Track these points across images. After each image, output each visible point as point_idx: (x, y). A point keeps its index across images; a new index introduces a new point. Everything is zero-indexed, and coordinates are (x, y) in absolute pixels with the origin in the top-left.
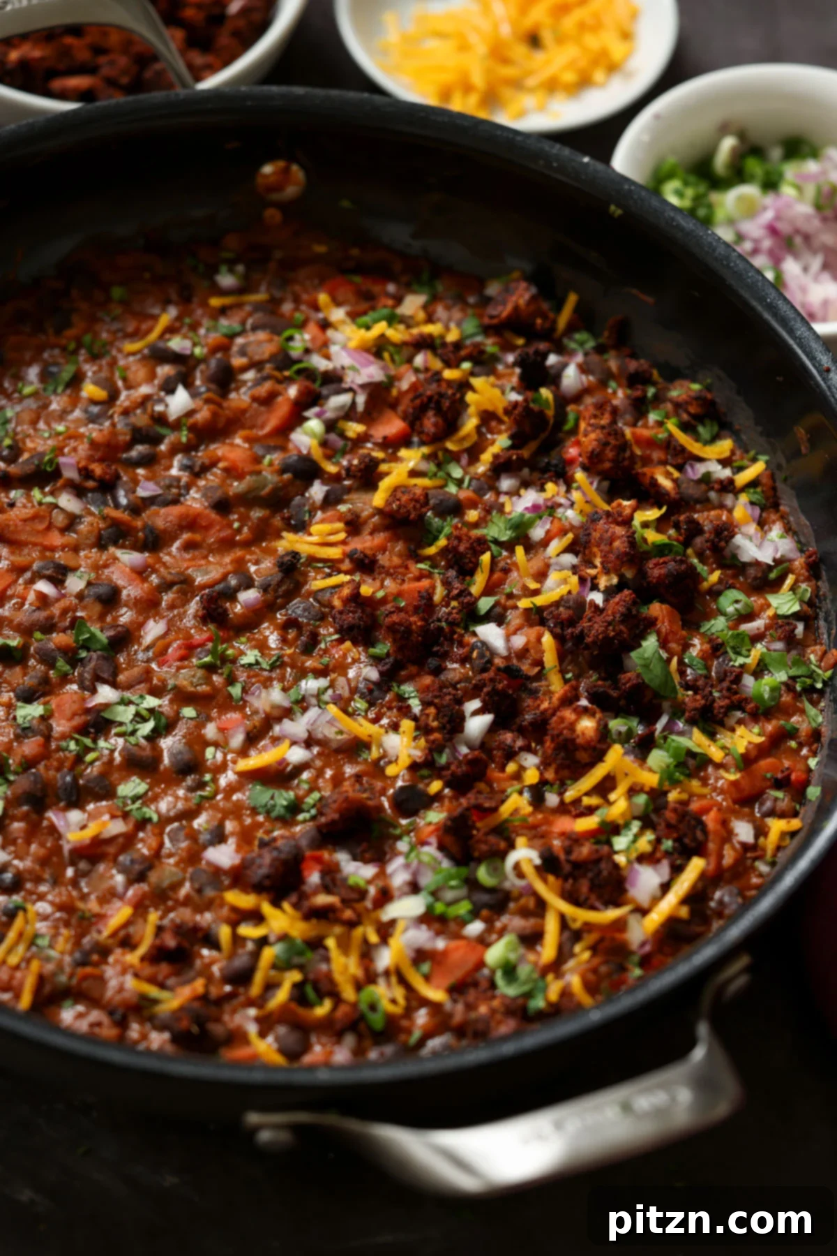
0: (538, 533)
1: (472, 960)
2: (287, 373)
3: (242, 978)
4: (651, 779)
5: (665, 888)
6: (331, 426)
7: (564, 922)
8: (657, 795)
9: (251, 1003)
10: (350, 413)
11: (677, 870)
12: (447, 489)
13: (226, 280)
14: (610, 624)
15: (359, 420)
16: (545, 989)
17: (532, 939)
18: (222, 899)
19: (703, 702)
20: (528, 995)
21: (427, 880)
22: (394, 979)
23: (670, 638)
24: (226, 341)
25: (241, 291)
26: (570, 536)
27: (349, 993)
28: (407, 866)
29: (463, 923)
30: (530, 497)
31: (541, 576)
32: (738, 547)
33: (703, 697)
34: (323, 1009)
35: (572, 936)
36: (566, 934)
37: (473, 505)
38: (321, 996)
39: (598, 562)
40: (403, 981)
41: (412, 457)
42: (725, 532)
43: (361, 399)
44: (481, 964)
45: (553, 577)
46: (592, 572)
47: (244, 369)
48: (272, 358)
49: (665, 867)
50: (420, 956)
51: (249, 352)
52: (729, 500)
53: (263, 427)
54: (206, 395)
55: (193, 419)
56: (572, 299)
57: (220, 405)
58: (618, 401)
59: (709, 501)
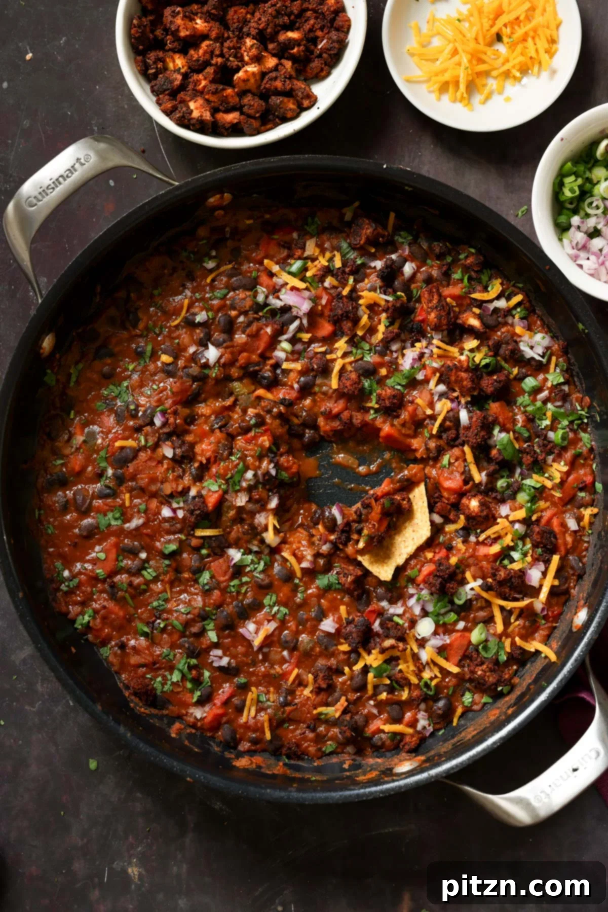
0: (420, 376)
1: (465, 642)
2: (261, 314)
3: (362, 687)
4: (521, 514)
5: (544, 574)
6: (293, 341)
7: (502, 609)
8: (526, 522)
9: (370, 698)
10: (300, 329)
11: (547, 562)
12: (365, 359)
13: (210, 265)
14: (476, 435)
15: (307, 332)
16: (504, 648)
17: (489, 621)
18: (338, 650)
19: (532, 459)
20: (497, 654)
21: (430, 608)
22: (432, 666)
23: (506, 422)
24: (222, 302)
25: (218, 267)
26: (438, 375)
27: (414, 680)
28: (418, 600)
29: (455, 623)
30: (411, 354)
31: (431, 405)
32: (523, 351)
33: (531, 457)
34: (405, 695)
35: (507, 614)
36: (505, 614)
37: (381, 365)
38: (402, 687)
39: (457, 389)
40: (435, 664)
41: (341, 345)
42: (514, 339)
43: (305, 322)
44: (470, 642)
45: (438, 406)
46: (455, 394)
47: (238, 316)
48: (251, 308)
49: (542, 566)
50: (442, 650)
51: (237, 307)
52: (510, 320)
53: (258, 349)
54: (225, 345)
55: (222, 361)
56: (392, 215)
57: (233, 346)
58: (435, 273)
59: (499, 323)
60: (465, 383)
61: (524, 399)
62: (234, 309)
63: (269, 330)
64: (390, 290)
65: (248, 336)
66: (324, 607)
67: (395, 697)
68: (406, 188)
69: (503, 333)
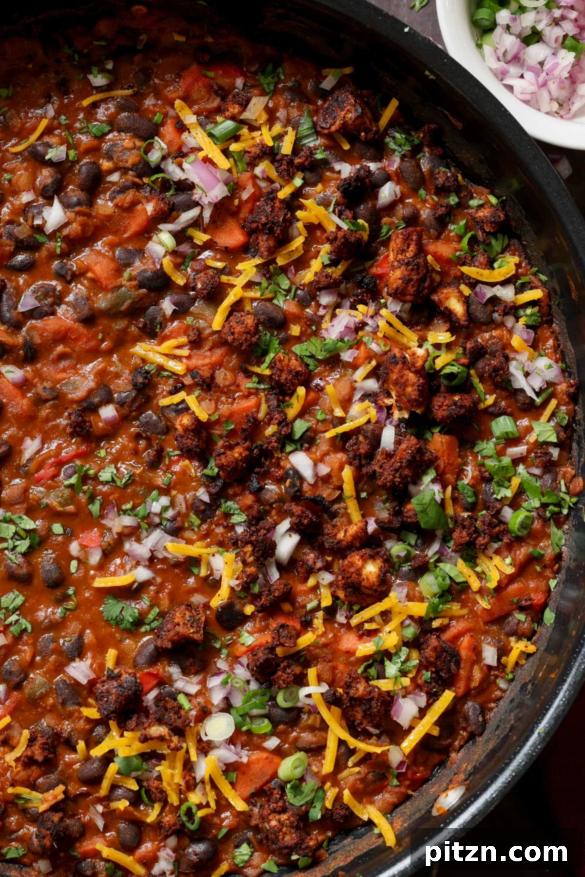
0: (347, 356)
1: (270, 772)
2: (146, 180)
3: (95, 781)
4: (419, 609)
5: (423, 712)
6: (180, 236)
7: (341, 743)
8: (422, 623)
9: (100, 800)
10: (196, 223)
11: (433, 697)
12: (275, 302)
13: (98, 80)
14: (396, 470)
15: (205, 231)
16: (323, 799)
17: (317, 751)
18: (80, 712)
19: (468, 539)
20: (310, 804)
21: (238, 701)
22: (208, 787)
23: (447, 470)
24: (96, 142)
25: (109, 88)
26: (374, 363)
27: (174, 799)
28: (225, 683)
29: (265, 737)
30: (345, 318)
31: (346, 403)
32: (512, 375)
33: (468, 535)
34: (152, 815)
35: (345, 752)
36: (343, 749)
37: (297, 319)
38: (152, 801)
39: (393, 394)
40: (214, 786)
41: (248, 268)
42: (505, 353)
43: (207, 214)
44: (275, 775)
45: (356, 408)
46: (389, 402)
47: (111, 172)
48: (134, 167)
49: (423, 700)
50: (229, 768)
51: (115, 158)
52: (510, 321)
53: (125, 232)
54: (77, 209)
55: (66, 232)
56: (394, 104)
57: (89, 215)
58: (425, 213)
59: (492, 321)
60: (409, 390)
61: (487, 447)
62: (110, 158)
63: (150, 208)
64: (348, 213)
65: (116, 206)
66: (86, 641)
67: (136, 813)
68: (427, 73)
69: (492, 337)
